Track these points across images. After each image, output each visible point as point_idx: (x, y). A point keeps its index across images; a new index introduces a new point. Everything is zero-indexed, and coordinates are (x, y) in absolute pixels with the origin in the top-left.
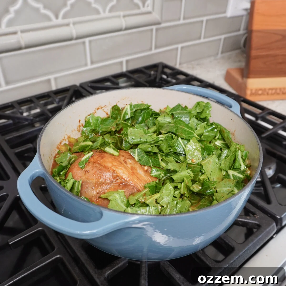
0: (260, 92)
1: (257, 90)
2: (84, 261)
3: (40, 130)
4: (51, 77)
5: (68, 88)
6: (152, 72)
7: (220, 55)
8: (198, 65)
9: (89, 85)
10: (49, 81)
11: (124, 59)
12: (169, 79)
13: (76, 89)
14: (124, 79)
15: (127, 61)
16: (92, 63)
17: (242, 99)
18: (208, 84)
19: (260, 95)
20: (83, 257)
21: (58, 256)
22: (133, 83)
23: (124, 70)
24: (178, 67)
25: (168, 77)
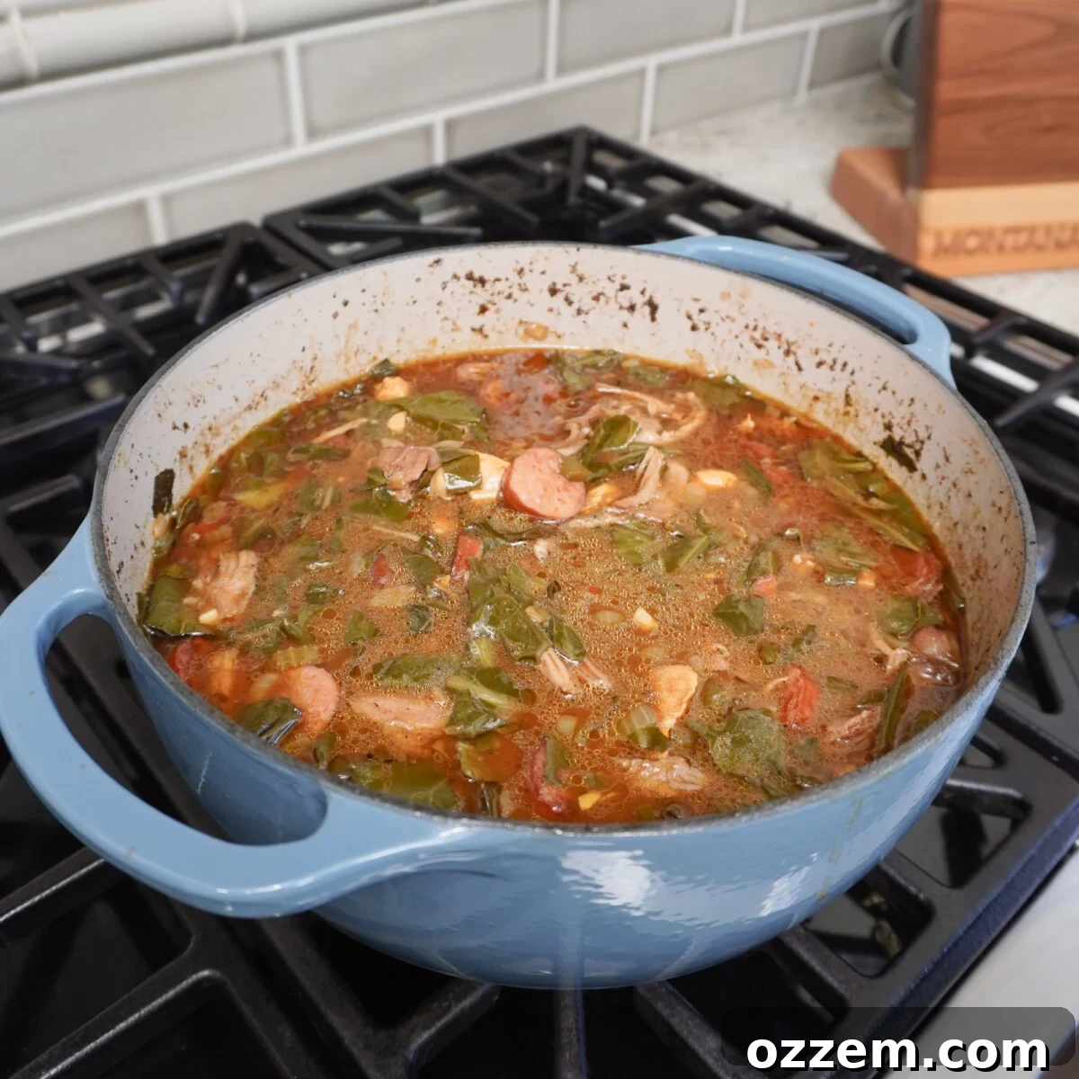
0: (972, 243)
1: (959, 235)
2: (315, 994)
3: (115, 415)
4: (149, 193)
5: (219, 236)
6: (548, 166)
7: (803, 96)
8: (722, 133)
9: (303, 223)
10: (139, 208)
11: (438, 117)
12: (617, 193)
13: (250, 239)
14: (438, 195)
15: (450, 125)
16: (313, 133)
17: (907, 272)
18: (770, 211)
19: (971, 252)
20: (310, 974)
21: (206, 973)
22: (473, 209)
23: (439, 158)
24: (645, 143)
25: (610, 186)
